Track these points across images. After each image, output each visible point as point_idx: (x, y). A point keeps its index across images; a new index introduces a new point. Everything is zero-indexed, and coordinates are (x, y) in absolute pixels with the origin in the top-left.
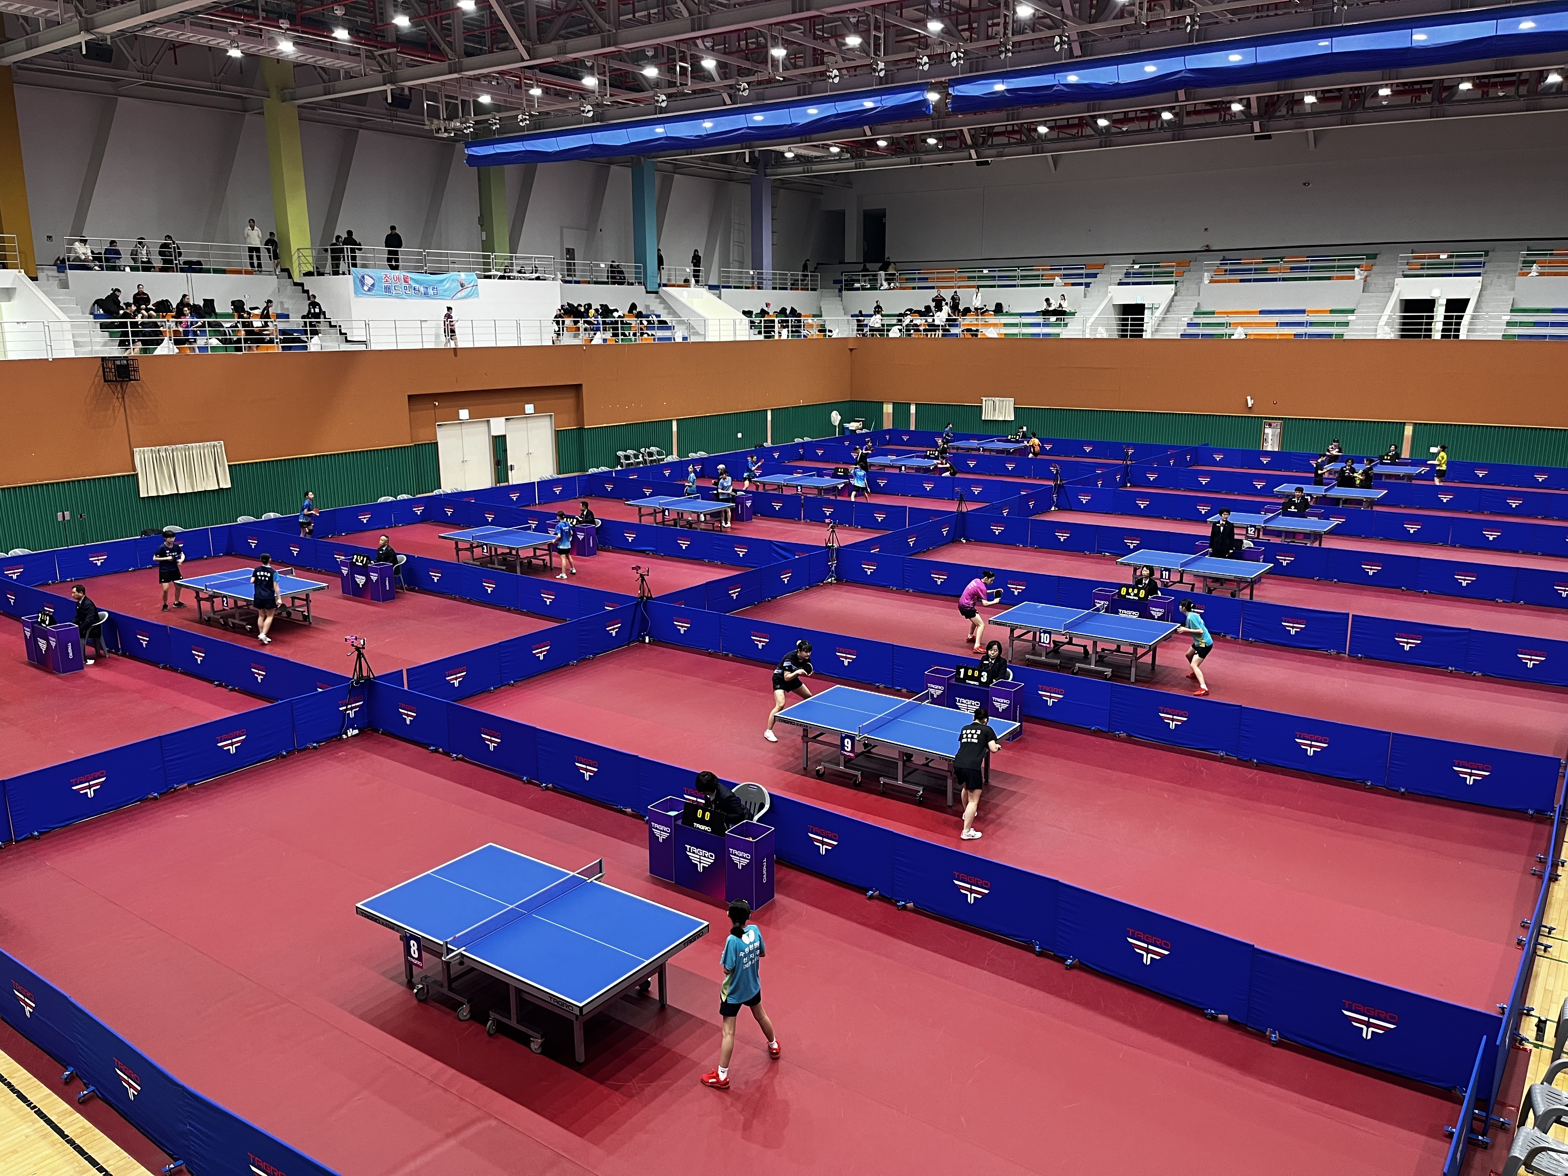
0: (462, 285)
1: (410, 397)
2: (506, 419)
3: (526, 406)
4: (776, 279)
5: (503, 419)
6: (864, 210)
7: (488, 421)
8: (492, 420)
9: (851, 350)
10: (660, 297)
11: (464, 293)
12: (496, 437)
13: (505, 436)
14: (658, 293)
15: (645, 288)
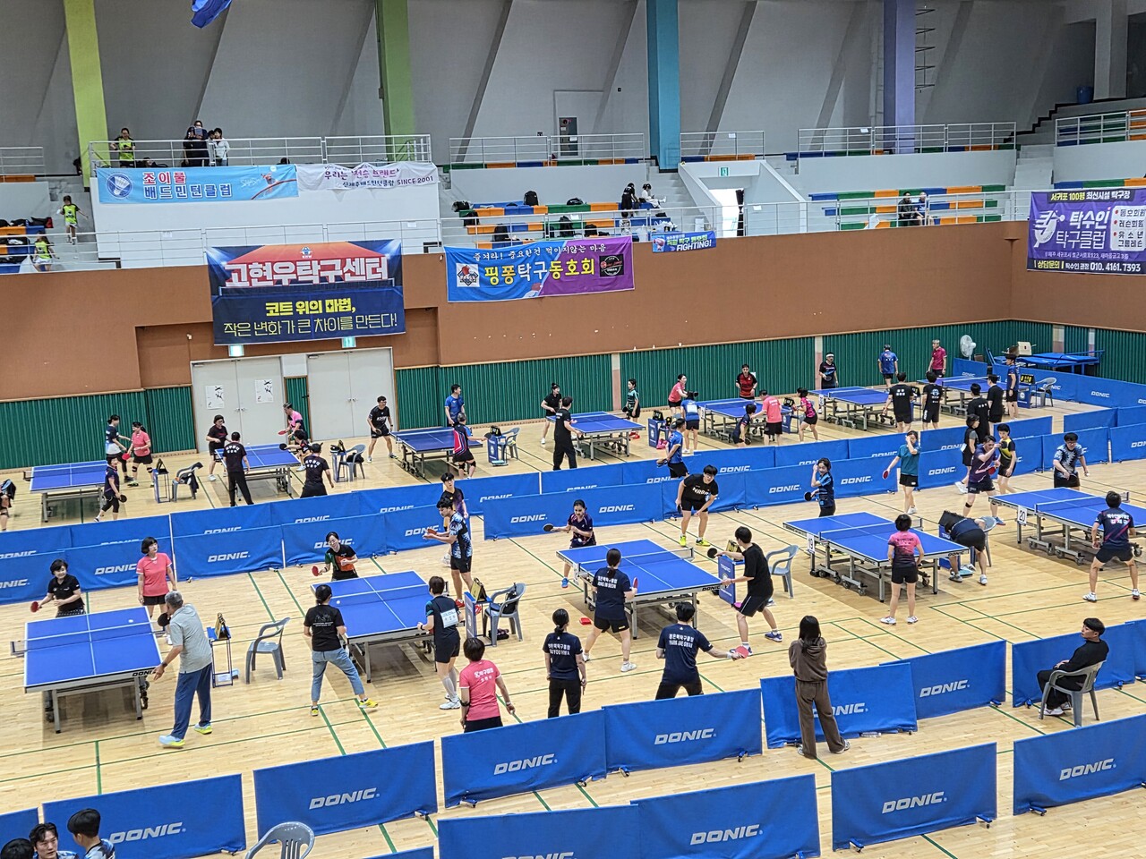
0: (270, 181)
1: (140, 330)
2: (309, 355)
3: (343, 338)
4: (918, 137)
5: (304, 355)
7: (280, 357)
8: (285, 357)
9: (1012, 240)
10: (679, 178)
12: (290, 379)
13: (305, 379)
14: (676, 171)
15: (657, 164)
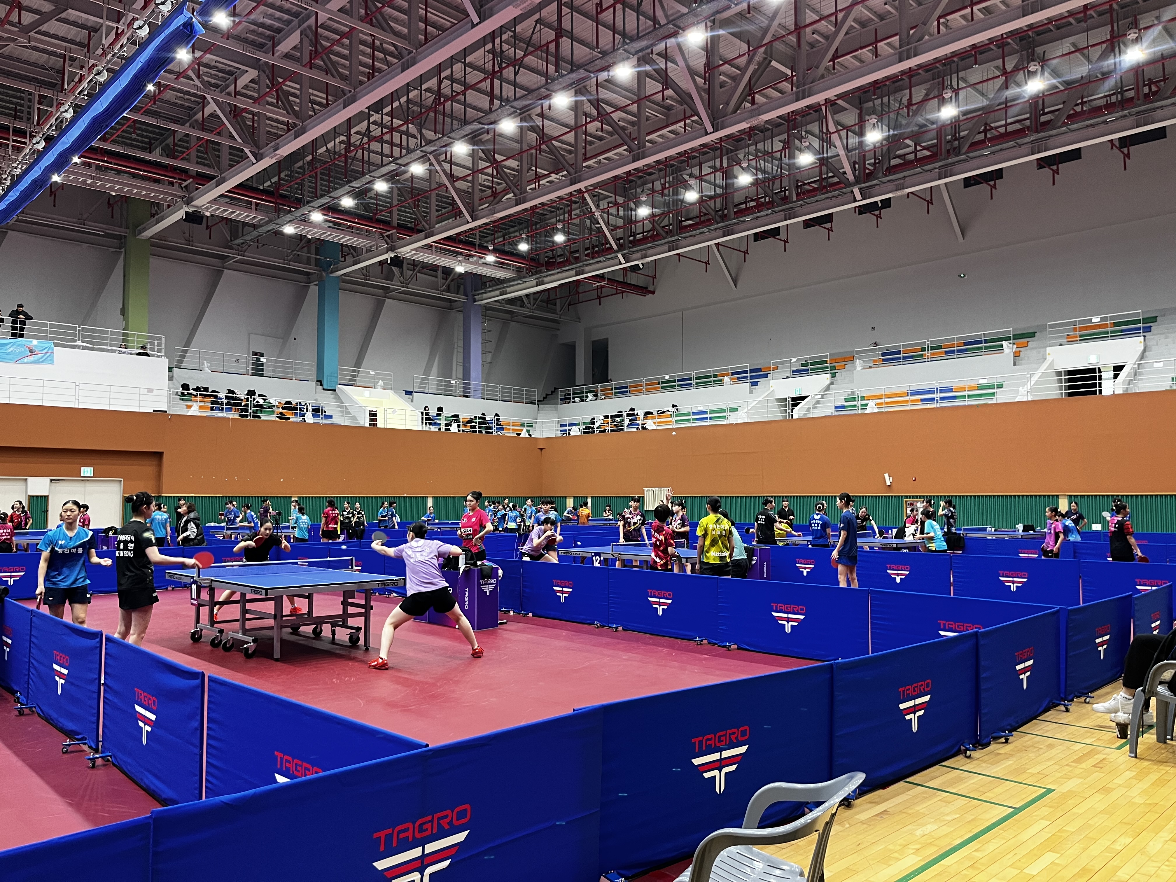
0: (31, 351)
2: (51, 480)
3: (82, 468)
4: (484, 390)
5: (47, 480)
6: (593, 342)
7: (26, 479)
8: (30, 480)
9: (541, 449)
10: (337, 395)
11: (32, 358)
12: (33, 496)
13: (46, 497)
14: (335, 390)
15: (321, 385)
